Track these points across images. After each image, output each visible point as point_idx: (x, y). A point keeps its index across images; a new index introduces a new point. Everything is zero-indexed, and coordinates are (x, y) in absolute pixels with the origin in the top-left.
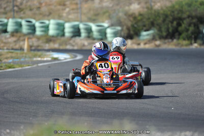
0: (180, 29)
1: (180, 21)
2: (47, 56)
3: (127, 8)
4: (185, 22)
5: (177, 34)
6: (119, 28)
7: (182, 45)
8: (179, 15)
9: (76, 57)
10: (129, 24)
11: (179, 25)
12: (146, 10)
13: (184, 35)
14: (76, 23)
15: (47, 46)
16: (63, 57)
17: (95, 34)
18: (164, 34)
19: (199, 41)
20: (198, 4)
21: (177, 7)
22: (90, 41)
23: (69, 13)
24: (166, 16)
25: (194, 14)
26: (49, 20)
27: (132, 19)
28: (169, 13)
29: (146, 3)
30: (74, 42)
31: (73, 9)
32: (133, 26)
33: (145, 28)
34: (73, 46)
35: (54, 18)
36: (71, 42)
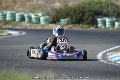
0: (84, 18)
1: (83, 13)
2: (5, 32)
3: (52, 5)
4: (87, 14)
5: (81, 21)
6: (48, 17)
7: (85, 28)
8: (83, 10)
9: (22, 33)
10: (54, 14)
11: (83, 16)
12: (63, 6)
13: (86, 22)
14: (23, 13)
15: (5, 27)
16: (14, 33)
17: (34, 20)
18: (74, 21)
19: (95, 26)
20: (94, 3)
21: (82, 5)
22: (31, 24)
23: (18, 8)
24: (76, 10)
25: (92, 9)
26: (7, 11)
27: (55, 12)
28: (77, 9)
29: (64, 2)
30: (21, 24)
31: (21, 5)
32: (56, 16)
33: (63, 17)
34: (20, 27)
35: (9, 10)
36: (19, 24)
